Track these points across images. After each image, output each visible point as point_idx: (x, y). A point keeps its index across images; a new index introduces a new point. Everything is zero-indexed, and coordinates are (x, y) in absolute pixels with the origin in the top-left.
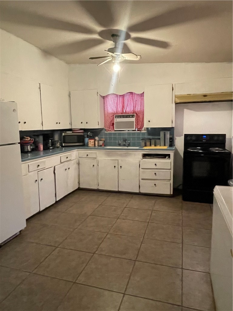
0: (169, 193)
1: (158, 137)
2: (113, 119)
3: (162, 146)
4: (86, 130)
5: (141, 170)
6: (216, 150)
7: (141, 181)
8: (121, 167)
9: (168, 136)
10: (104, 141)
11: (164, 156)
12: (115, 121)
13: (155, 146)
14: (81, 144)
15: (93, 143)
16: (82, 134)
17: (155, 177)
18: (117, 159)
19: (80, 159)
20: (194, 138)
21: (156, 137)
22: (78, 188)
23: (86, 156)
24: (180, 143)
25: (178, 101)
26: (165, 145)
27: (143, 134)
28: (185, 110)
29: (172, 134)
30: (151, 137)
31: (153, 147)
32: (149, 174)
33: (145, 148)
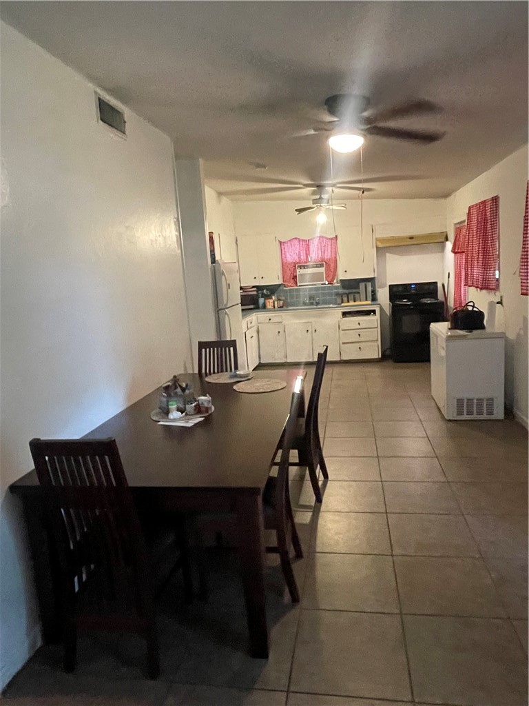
0: (377, 357)
1: (357, 290)
2: (295, 270)
3: (363, 301)
4: (259, 288)
5: (341, 332)
6: (428, 301)
7: (342, 345)
8: (315, 330)
9: (370, 289)
10: (284, 301)
11: (368, 313)
12: (298, 273)
13: (355, 301)
14: (252, 307)
15: (272, 304)
16: (255, 293)
17: (359, 339)
18: (310, 320)
19: (259, 325)
20: (400, 289)
21: (354, 291)
22: (260, 363)
23: (267, 321)
24: (384, 296)
25: (380, 245)
26: (366, 300)
27: (337, 288)
28: (388, 255)
29: (373, 286)
30: (347, 291)
31: (352, 303)
32: (353, 336)
33: (343, 305)
